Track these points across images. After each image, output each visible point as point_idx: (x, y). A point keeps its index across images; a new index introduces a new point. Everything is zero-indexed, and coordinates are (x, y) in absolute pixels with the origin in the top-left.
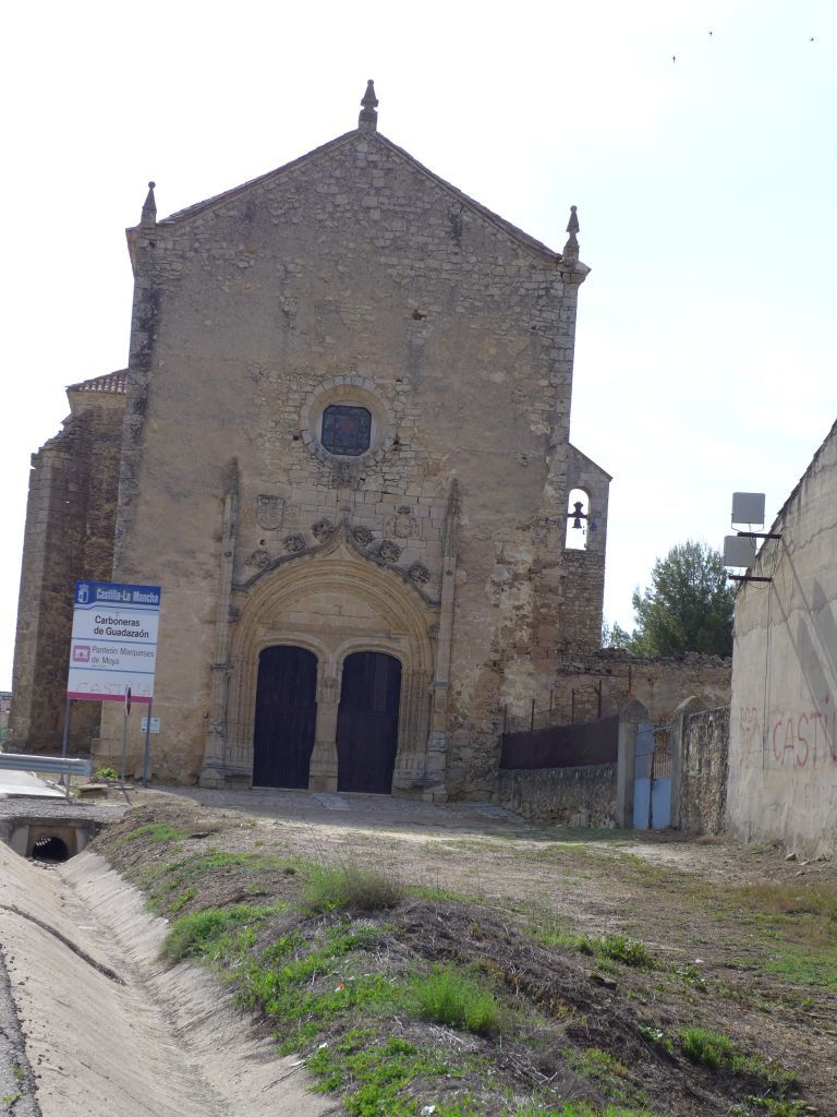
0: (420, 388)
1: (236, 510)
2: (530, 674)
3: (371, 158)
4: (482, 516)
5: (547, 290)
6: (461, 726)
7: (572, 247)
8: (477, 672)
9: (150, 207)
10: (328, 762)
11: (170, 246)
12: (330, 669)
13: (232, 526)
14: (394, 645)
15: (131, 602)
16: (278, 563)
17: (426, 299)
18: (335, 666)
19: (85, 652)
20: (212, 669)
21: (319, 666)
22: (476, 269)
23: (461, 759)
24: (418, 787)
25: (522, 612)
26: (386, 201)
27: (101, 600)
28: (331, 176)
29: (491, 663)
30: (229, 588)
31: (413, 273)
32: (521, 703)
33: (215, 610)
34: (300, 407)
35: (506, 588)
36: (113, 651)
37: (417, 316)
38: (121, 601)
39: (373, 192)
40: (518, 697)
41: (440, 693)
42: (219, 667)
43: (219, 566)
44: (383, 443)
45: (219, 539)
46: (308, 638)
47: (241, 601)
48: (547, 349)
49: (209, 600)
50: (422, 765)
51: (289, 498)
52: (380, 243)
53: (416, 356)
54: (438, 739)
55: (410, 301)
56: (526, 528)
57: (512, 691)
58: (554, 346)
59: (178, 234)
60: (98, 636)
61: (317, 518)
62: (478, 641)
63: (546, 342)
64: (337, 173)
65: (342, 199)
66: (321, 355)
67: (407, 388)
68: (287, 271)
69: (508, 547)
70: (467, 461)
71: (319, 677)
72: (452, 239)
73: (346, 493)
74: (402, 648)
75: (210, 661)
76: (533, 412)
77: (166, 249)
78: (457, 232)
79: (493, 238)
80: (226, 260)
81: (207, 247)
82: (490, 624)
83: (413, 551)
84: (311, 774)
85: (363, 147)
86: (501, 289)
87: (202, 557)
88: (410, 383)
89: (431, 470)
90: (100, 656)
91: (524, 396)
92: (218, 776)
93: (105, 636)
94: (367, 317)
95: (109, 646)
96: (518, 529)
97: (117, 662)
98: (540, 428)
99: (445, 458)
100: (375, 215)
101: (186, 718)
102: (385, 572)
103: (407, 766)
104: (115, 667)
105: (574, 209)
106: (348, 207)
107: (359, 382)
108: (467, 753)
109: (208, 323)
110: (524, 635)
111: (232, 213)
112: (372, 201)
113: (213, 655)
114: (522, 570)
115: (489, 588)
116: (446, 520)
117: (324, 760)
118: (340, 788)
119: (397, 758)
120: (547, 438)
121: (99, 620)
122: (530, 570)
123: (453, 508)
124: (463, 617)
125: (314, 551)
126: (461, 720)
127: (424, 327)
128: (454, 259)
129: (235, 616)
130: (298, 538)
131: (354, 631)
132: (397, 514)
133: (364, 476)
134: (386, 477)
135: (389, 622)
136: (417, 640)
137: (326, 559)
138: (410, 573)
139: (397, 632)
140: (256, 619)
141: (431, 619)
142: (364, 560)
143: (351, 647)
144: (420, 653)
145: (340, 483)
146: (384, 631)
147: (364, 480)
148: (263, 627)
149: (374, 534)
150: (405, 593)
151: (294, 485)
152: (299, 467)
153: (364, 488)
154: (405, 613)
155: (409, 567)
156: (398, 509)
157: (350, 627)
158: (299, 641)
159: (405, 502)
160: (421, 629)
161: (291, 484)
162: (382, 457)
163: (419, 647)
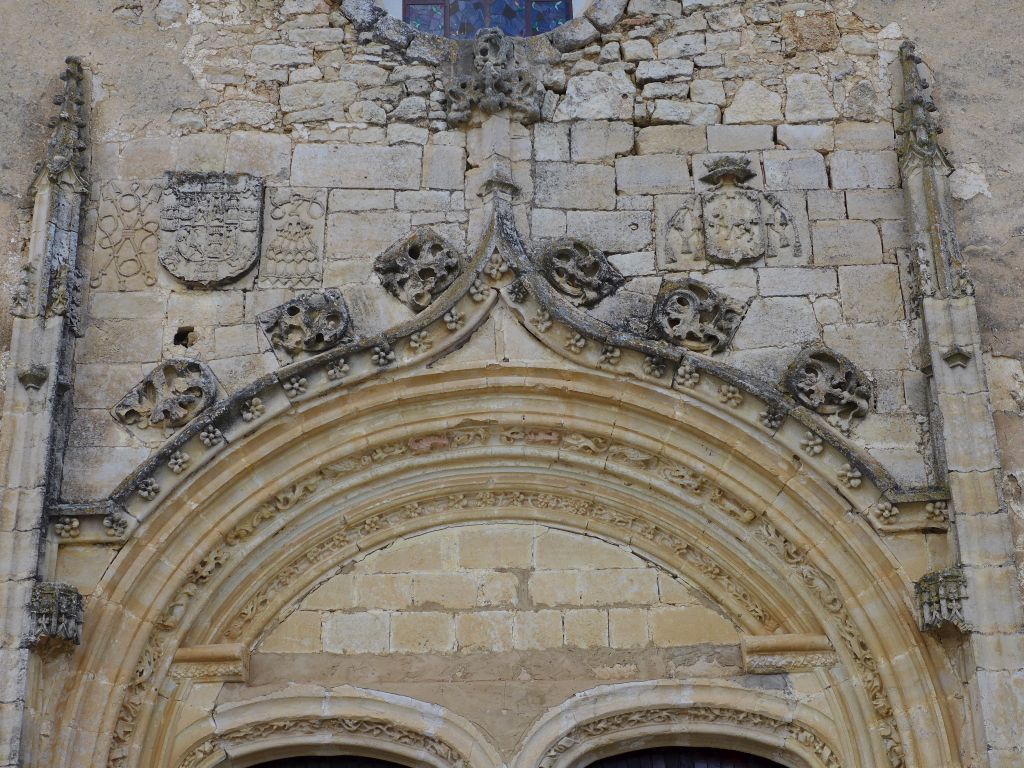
1: (67, 219)
13: (56, 275)
30: (34, 506)
45: (6, 334)
47: (94, 564)
51: (284, 174)
73: (496, 131)
74: (804, 710)
83: (786, 309)
89: (806, 40)
116: (900, 185)
125: (388, 345)
130: (321, 308)
131: (590, 661)
132: (702, 188)
133: (558, 76)
134: (643, 72)
135: (730, 614)
136: (866, 662)
137: (439, 369)
138: (790, 385)
139: (771, 640)
140: (171, 641)
141: (913, 559)
142: (593, 357)
143: (582, 729)
144: (886, 715)
145: (473, 105)
146: (712, 652)
147: (562, 92)
148: (208, 678)
149: (622, 264)
150: (781, 469)
151: (301, 131)
152: (314, 72)
153: (565, 111)
154: (795, 554)
155: (782, 365)
156: (701, 171)
157: (571, 650)
158: (362, 724)
159: (726, 144)
160: (874, 610)
161: (288, 131)
162: (617, 11)
163: (877, 691)
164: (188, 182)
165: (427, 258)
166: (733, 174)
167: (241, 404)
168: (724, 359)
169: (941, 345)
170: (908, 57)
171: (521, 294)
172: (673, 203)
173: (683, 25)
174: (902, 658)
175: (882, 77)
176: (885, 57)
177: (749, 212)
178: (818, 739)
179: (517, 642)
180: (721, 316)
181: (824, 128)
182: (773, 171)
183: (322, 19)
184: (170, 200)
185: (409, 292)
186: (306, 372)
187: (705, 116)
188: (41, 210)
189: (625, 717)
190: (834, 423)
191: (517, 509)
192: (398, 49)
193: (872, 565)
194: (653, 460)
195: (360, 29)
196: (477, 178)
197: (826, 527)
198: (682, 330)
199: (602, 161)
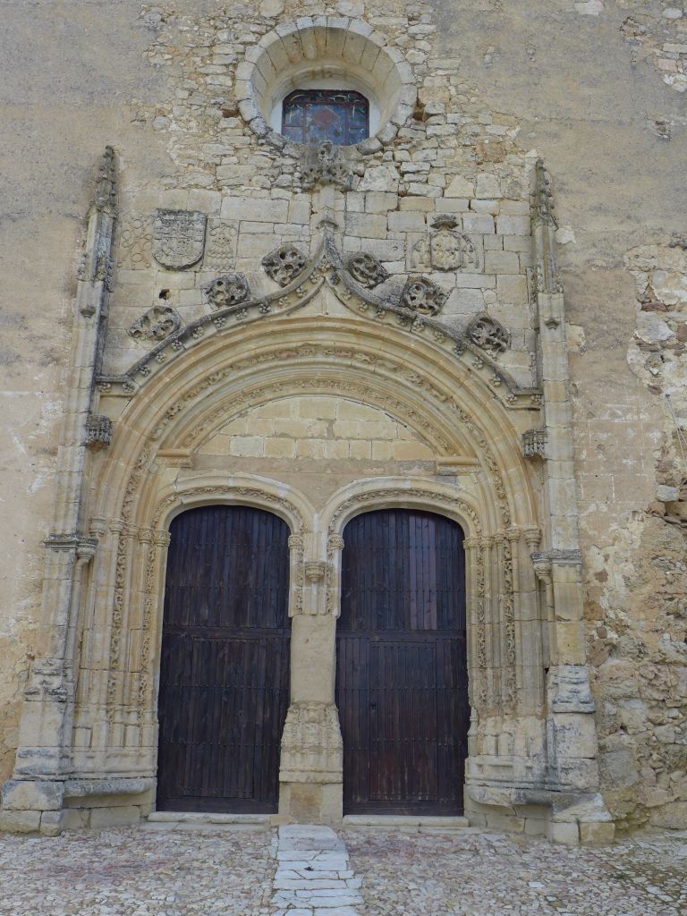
1: (106, 231)
4: (597, 226)
8: (636, 527)
12: (315, 541)
13: (99, 260)
14: (448, 490)
16: (193, 328)
18: (324, 538)
20: (45, 545)
23: (623, 728)
24: (536, 805)
29: (661, 508)
30: (87, 379)
34: (235, 66)
35: (669, 354)
41: (564, 576)
42: (60, 541)
43: (71, 339)
47: (115, 410)
51: (217, 212)
54: (570, 682)
61: (271, 246)
62: (629, 462)
67: (430, 28)
69: (658, 279)
70: (556, 136)
71: (293, 562)
73: (327, 195)
75: (41, 528)
76: (663, 58)
82: (648, 427)
83: (470, 294)
88: (433, 21)
89: (489, 156)
96: (672, 246)
99: (513, 133)
102: (415, 338)
103: (500, 749)
113: (51, 520)
115: (634, 356)
116: (531, 234)
117: (310, 745)
118: (349, 807)
124: (591, 415)
125: (266, 304)
126: (612, 635)
129: (100, 440)
131: (361, 466)
132: (431, 230)
133: (361, 167)
134: (404, 167)
135: (431, 446)
136: (495, 472)
137: (293, 316)
138: (469, 335)
139: (450, 459)
140: (156, 446)
141: (522, 422)
142: (371, 314)
143: (356, 498)
144: (504, 497)
145: (316, 180)
146: (422, 464)
147: (362, 176)
148: (174, 465)
149: (389, 267)
150: (461, 375)
151: (226, 190)
152: (234, 159)
154: (465, 417)
155: (466, 323)
156: (431, 221)
157: (352, 459)
158: (249, 491)
159: (444, 208)
160: (502, 447)
161: (220, 190)
162: (392, 135)
163: (500, 486)
164: (169, 214)
165: (289, 259)
166: (447, 224)
167: (192, 330)
168: (437, 319)
169: (545, 317)
170: (539, 168)
171: (336, 280)
172: (415, 237)
173: (426, 144)
174: (513, 470)
175: (526, 178)
176: (528, 167)
177: (454, 244)
178: (470, 507)
179: (326, 455)
180: (437, 298)
181: (495, 203)
182: (468, 224)
183: (239, 131)
184: (159, 223)
185: (279, 276)
186: (225, 315)
187: (435, 193)
188: (93, 226)
189: (377, 493)
190: (489, 354)
191: (329, 390)
192: (278, 149)
193: (502, 425)
194: (398, 368)
195: (259, 138)
196: (316, 219)
197: (481, 405)
198: (417, 302)
199: (381, 213)
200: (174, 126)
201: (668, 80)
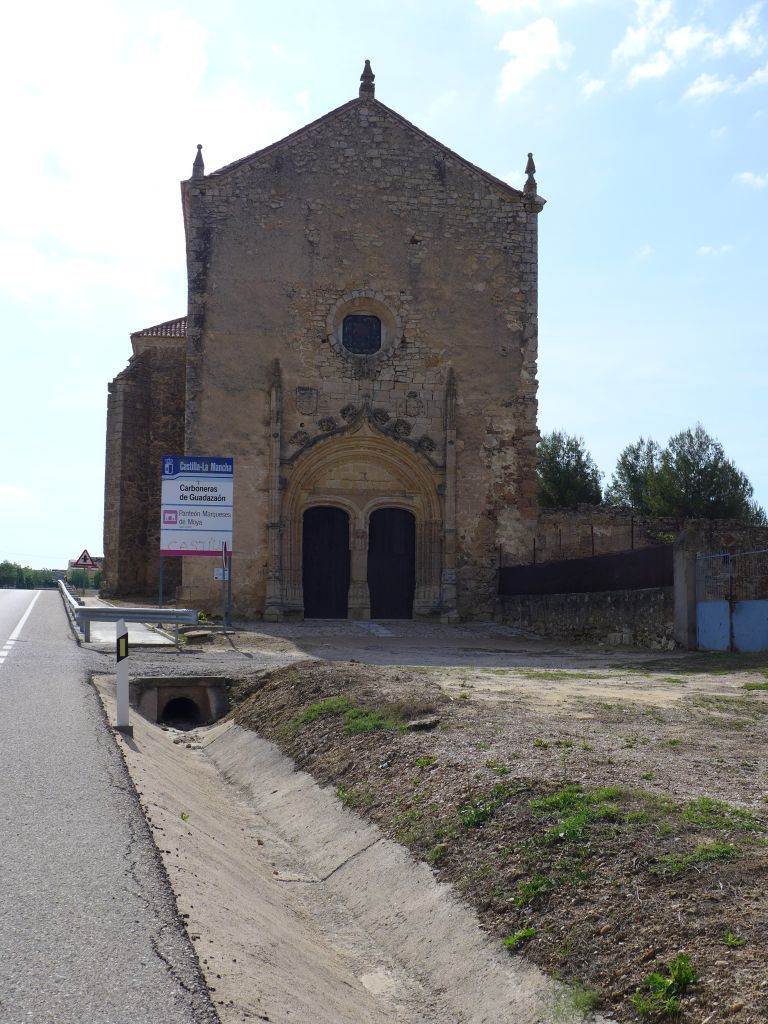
0: (420, 298)
1: (279, 399)
2: (518, 520)
3: (372, 119)
4: (473, 397)
5: (514, 217)
6: (466, 563)
7: (531, 184)
8: (477, 520)
9: (199, 164)
10: (362, 597)
11: (216, 193)
12: (360, 522)
13: (278, 413)
14: (410, 502)
15: (209, 472)
16: (315, 441)
17: (420, 228)
18: (363, 521)
19: (173, 516)
20: (268, 527)
21: (351, 521)
22: (458, 203)
23: (467, 589)
24: (436, 613)
25: (509, 471)
26: (385, 153)
27: (183, 471)
28: (341, 135)
29: (487, 513)
30: (278, 462)
31: (409, 208)
32: (512, 543)
33: (268, 480)
34: (326, 317)
35: (495, 452)
36: (197, 514)
37: (414, 241)
38: (201, 471)
39: (374, 146)
40: (509, 538)
41: (449, 538)
42: (273, 526)
43: (268, 445)
44: (393, 343)
45: (267, 424)
46: (339, 499)
47: (287, 473)
48: (517, 264)
49: (263, 473)
50: (437, 596)
51: (321, 389)
52: (382, 185)
53: (415, 273)
54: (449, 574)
55: (408, 229)
56: (508, 405)
57: (504, 533)
58: (522, 261)
59: (222, 183)
60: (184, 502)
61: (344, 404)
62: (476, 495)
63: (516, 259)
64: (346, 132)
65: (350, 152)
66: (340, 274)
67: (410, 298)
68: (310, 210)
69: (495, 421)
70: (459, 354)
71: (351, 529)
72: (438, 180)
73: (366, 383)
74: (416, 504)
75: (265, 520)
76: (509, 313)
77: (213, 196)
78: (441, 174)
79: (470, 178)
80: (261, 203)
81: (246, 193)
82: (485, 482)
83: (421, 427)
84: (349, 606)
85: (364, 111)
86: (478, 218)
87: (254, 439)
88: (411, 294)
89: (431, 362)
90: (186, 518)
91: (501, 301)
92: (278, 612)
93: (189, 501)
94: (374, 243)
95: (193, 509)
96: (502, 405)
97: (200, 523)
98: (515, 326)
99: (442, 353)
100: (377, 163)
101: (249, 567)
102: (399, 445)
103: (425, 596)
104: (199, 527)
105: (530, 155)
106: (355, 158)
107: (371, 295)
108: (472, 584)
109: (250, 252)
110: (511, 488)
111: (264, 166)
112: (374, 153)
113: (268, 517)
114: (506, 437)
115: (482, 453)
116: (446, 401)
117: (359, 595)
118: (373, 616)
119: (416, 591)
120: (521, 333)
121: (183, 488)
122: (513, 438)
123: (451, 392)
124: (464, 477)
125: (343, 430)
126: (465, 558)
127: (420, 250)
128: (441, 196)
129: (284, 484)
130: (330, 420)
131: (377, 492)
132: (407, 398)
133: (379, 369)
134: (397, 369)
135: (404, 485)
136: (428, 497)
137: (353, 435)
138: (420, 444)
139: (411, 491)
140: (300, 486)
141: (438, 480)
142: (382, 435)
143: (374, 505)
144: (430, 507)
145: (361, 375)
146: (400, 492)
147: (380, 373)
148: (306, 493)
149: (390, 414)
150: (417, 460)
151: (325, 378)
152: (327, 364)
153: (380, 378)
154: (417, 475)
155: (419, 439)
156: (407, 394)
157: (374, 490)
158: (334, 502)
159: (412, 388)
160: (430, 488)
161: (322, 378)
163: (429, 503)
164: (302, 390)
165: (351, 411)
166: (413, 395)
168: (408, 437)
169: (449, 439)
170: (451, 371)
171: (369, 421)
172: (401, 401)
173: (406, 357)
174: (435, 497)
175: (445, 374)
176: (447, 369)
177: (416, 404)
178: (418, 509)
179: (363, 487)
180: (408, 428)
181: (433, 386)
182: (421, 395)
183: (329, 350)
184: (298, 394)
185: (347, 418)
186: (327, 435)
187: (409, 381)
188: (273, 397)
189: (382, 503)
190: (427, 452)
191: (365, 461)
192: (345, 359)
193: (430, 479)
195: (337, 353)
196: (362, 392)
197: (424, 472)
198: (401, 431)
199: (387, 391)
200: (301, 347)
201: (509, 326)
